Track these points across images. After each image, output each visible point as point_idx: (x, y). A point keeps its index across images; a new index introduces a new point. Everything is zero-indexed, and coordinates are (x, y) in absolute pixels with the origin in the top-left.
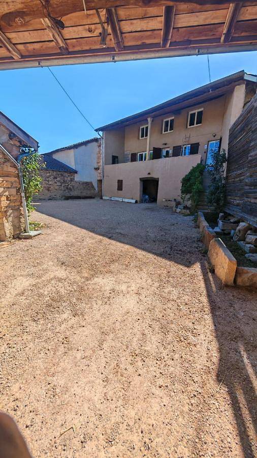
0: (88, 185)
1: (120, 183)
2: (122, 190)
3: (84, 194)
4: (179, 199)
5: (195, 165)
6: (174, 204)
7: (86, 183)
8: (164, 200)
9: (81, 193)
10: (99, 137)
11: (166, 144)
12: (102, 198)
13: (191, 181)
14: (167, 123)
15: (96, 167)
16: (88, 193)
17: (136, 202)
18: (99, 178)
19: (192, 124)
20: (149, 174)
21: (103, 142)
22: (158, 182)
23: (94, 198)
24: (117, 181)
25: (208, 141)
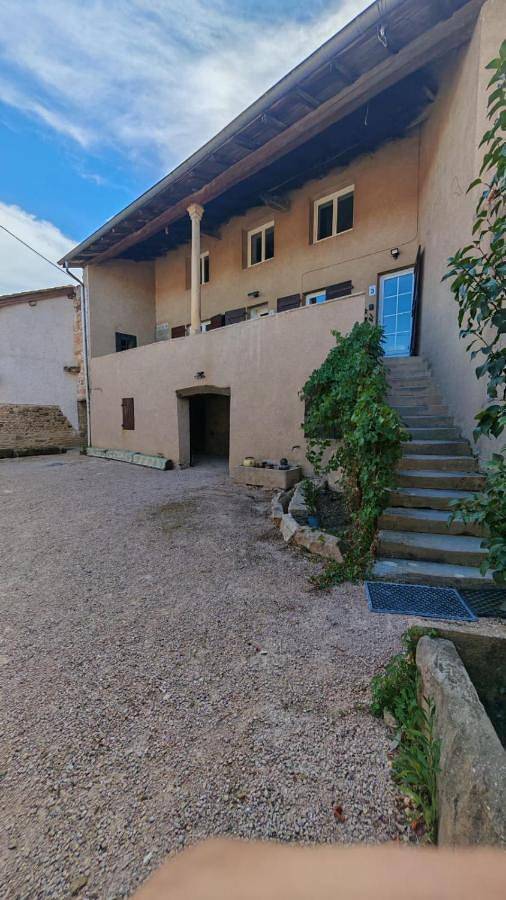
0: (47, 414)
1: (128, 405)
2: (133, 429)
3: (30, 443)
4: (299, 459)
5: (347, 331)
6: (279, 478)
7: (38, 409)
8: (247, 462)
9: (18, 438)
10: (75, 284)
11: (256, 295)
12: (84, 453)
13: (338, 392)
14: (257, 239)
15: (69, 365)
16: (47, 438)
17: (170, 466)
18: (80, 396)
19: (325, 232)
20: (201, 375)
21: (83, 295)
22: (227, 398)
23: (64, 451)
24: (121, 402)
25: (380, 275)
